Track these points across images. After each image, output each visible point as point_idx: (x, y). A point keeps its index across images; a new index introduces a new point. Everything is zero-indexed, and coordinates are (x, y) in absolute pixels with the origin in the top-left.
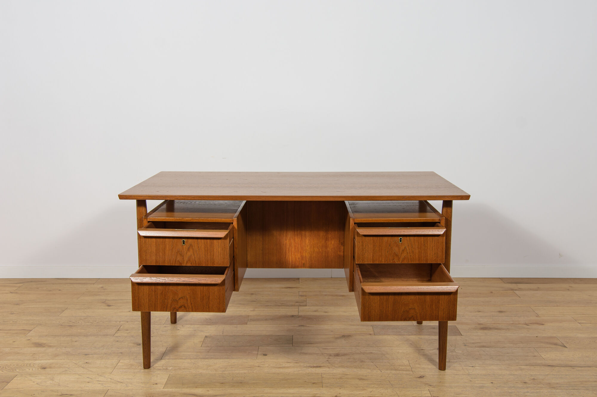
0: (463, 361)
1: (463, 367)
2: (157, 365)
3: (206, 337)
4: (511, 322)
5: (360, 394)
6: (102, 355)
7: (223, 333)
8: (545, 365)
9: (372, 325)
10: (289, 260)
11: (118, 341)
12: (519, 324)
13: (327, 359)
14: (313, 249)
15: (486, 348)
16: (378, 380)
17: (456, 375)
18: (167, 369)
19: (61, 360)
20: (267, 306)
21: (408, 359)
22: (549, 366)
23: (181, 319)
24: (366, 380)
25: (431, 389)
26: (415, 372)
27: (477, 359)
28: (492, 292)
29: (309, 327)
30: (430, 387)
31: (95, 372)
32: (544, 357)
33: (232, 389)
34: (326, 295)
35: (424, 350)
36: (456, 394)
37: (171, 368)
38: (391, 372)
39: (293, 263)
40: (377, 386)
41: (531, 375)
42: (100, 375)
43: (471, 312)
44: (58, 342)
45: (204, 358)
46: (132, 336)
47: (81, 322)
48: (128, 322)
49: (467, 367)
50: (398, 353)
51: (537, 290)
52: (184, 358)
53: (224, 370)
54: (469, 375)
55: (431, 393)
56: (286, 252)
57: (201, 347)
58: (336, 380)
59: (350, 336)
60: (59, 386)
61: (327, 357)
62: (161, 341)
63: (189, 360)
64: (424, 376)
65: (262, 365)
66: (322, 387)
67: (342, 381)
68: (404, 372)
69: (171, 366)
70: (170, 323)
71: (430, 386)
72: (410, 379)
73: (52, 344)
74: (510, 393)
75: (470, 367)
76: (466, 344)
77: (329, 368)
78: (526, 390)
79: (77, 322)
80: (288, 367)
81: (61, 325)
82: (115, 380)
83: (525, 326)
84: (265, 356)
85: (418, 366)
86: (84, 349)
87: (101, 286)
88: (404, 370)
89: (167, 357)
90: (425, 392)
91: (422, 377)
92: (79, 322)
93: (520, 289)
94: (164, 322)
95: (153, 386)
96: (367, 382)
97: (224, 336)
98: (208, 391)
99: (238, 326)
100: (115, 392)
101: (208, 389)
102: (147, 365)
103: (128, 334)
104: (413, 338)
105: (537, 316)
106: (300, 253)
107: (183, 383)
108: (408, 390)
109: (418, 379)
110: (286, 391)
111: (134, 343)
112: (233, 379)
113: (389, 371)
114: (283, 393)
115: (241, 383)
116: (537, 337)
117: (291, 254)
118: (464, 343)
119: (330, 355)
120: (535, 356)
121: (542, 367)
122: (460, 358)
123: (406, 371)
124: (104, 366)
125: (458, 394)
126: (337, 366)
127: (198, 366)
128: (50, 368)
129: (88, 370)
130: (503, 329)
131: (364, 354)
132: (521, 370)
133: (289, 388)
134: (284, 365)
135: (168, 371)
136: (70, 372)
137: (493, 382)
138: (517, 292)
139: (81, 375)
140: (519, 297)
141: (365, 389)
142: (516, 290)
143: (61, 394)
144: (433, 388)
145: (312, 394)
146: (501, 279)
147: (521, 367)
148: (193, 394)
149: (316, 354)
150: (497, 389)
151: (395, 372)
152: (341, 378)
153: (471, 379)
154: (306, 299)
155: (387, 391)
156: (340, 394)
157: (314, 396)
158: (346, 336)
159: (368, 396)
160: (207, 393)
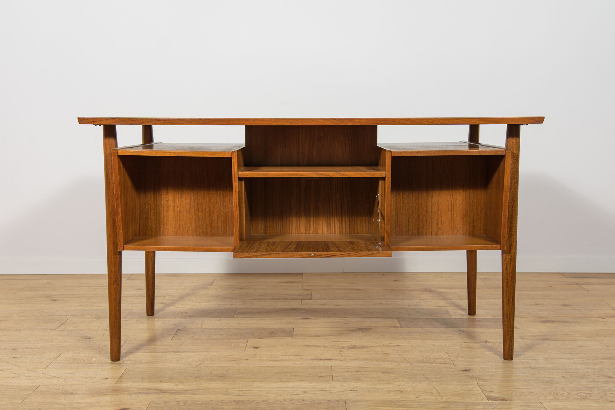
0: (521, 354)
3: (179, 330)
4: (582, 316)
5: (383, 388)
6: (37, 349)
7: (201, 326)
11: (60, 335)
12: (592, 317)
13: (339, 352)
15: (551, 341)
16: (407, 374)
17: (514, 368)
20: (261, 299)
21: (447, 352)
24: (392, 373)
25: (480, 382)
26: (458, 365)
27: (539, 352)
28: (551, 286)
30: (479, 381)
31: (23, 367)
33: (209, 383)
34: (337, 289)
37: (128, 362)
38: (424, 365)
40: (407, 380)
42: (30, 370)
43: (526, 305)
45: (174, 352)
46: (81, 330)
47: (14, 316)
48: (76, 316)
49: (527, 361)
50: (434, 345)
51: (609, 285)
53: (200, 363)
54: (531, 368)
55: (481, 387)
57: (172, 340)
58: (352, 373)
59: (369, 328)
61: (339, 350)
63: (155, 353)
64: (469, 370)
65: (252, 359)
66: (333, 380)
67: (360, 375)
68: (443, 365)
69: (128, 360)
71: (480, 379)
72: (451, 373)
74: (590, 387)
75: (532, 361)
76: (523, 337)
77: (342, 361)
78: (611, 385)
79: (8, 316)
80: (286, 360)
82: (50, 375)
83: (600, 319)
84: (257, 348)
85: (462, 359)
86: (13, 343)
87: (47, 281)
90: (472, 386)
91: (467, 371)
92: (11, 317)
93: (587, 284)
94: (125, 316)
95: (102, 380)
96: (393, 376)
97: (202, 329)
98: (177, 385)
99: (222, 319)
100: (48, 388)
101: (177, 383)
103: (75, 328)
107: (143, 377)
108: (450, 384)
109: (462, 373)
110: (284, 385)
111: (82, 337)
112: (211, 373)
113: (422, 365)
114: (278, 388)
115: (222, 376)
118: (520, 336)
119: (343, 348)
123: (444, 364)
124: (38, 361)
125: (518, 389)
126: (353, 359)
127: (165, 359)
129: (15, 365)
130: (571, 322)
131: (388, 346)
132: (602, 364)
133: (288, 381)
134: (281, 358)
135: (123, 364)
137: (565, 376)
138: (583, 286)
139: (4, 370)
140: (588, 291)
141: (391, 383)
142: (582, 284)
144: (483, 382)
145: (318, 388)
146: (562, 274)
147: (601, 361)
148: (155, 389)
149: (324, 346)
150: (571, 383)
151: (431, 365)
152: (357, 371)
153: (535, 373)
154: (312, 293)
155: (420, 385)
156: (356, 387)
157: (322, 390)
158: (364, 328)
159: (395, 390)
160: (175, 388)
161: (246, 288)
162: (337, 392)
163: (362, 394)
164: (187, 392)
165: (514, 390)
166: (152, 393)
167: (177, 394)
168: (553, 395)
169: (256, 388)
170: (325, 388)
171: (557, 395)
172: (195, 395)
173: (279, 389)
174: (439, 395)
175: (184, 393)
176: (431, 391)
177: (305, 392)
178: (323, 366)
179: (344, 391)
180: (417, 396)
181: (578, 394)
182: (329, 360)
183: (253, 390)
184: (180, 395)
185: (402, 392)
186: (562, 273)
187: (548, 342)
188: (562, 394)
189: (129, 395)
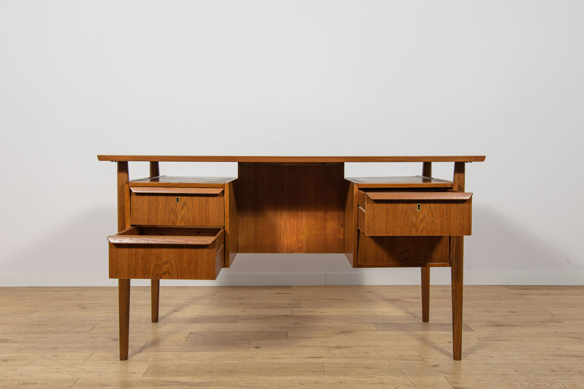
0: (479, 352)
1: (481, 358)
2: (134, 358)
3: (191, 333)
4: (526, 321)
5: (367, 381)
6: (74, 349)
7: (210, 330)
8: (571, 356)
9: (374, 323)
10: (284, 243)
11: (91, 337)
12: (535, 321)
13: (327, 351)
14: (310, 231)
15: (503, 342)
16: (386, 369)
17: (474, 364)
18: (146, 360)
19: (26, 353)
21: (418, 351)
22: (576, 356)
23: (163, 318)
24: (373, 368)
25: (448, 376)
26: (427, 362)
27: (494, 350)
28: (499, 297)
29: (304, 324)
31: (64, 363)
32: (569, 349)
33: (221, 377)
34: (321, 299)
35: (434, 343)
36: (477, 381)
37: (151, 360)
38: (400, 362)
39: (289, 248)
40: (387, 374)
41: (559, 364)
42: (69, 366)
43: (480, 312)
44: (24, 338)
45: (189, 351)
46: (108, 333)
47: (52, 321)
48: (104, 321)
49: (485, 358)
50: (406, 345)
51: (547, 295)
52: (166, 350)
53: (211, 360)
54: (488, 364)
55: (448, 379)
56: (280, 235)
57: (186, 341)
58: (340, 368)
59: (351, 331)
60: (21, 376)
61: (328, 349)
62: (141, 337)
64: (438, 365)
65: (255, 357)
66: (324, 375)
67: (346, 370)
68: (415, 362)
69: (151, 358)
70: (151, 322)
71: (446, 373)
72: (422, 368)
73: (17, 340)
74: (537, 379)
75: (488, 358)
76: (479, 338)
77: (330, 358)
78: (555, 377)
80: (283, 358)
81: (29, 324)
82: (86, 370)
83: (541, 323)
84: (258, 348)
85: (430, 356)
86: (53, 344)
87: (76, 292)
88: (414, 360)
89: (147, 350)
90: (441, 379)
91: (436, 366)
92: (49, 322)
93: (528, 294)
94: (144, 322)
95: (131, 375)
96: (374, 371)
97: (211, 332)
98: (194, 379)
99: (226, 324)
100: (86, 381)
101: (194, 377)
102: (124, 356)
103: (104, 331)
104: (420, 333)
105: (552, 315)
106: (297, 235)
107: (165, 372)
108: (422, 377)
109: (432, 368)
110: (284, 378)
111: (110, 339)
112: (222, 368)
113: (398, 361)
114: (279, 380)
115: (231, 371)
116: (556, 332)
117: (287, 237)
118: (477, 338)
119: (331, 347)
120: (558, 348)
121: (569, 357)
122: (475, 350)
124: (75, 358)
125: (479, 381)
126: (340, 357)
127: (182, 357)
128: (13, 360)
129: (56, 362)
130: (518, 326)
131: (368, 346)
132: (546, 360)
133: (287, 375)
134: (279, 356)
135: (147, 362)
136: (35, 364)
137: (517, 370)
138: (525, 296)
139: (48, 366)
140: (529, 300)
141: (373, 377)
143: (23, 383)
144: (450, 375)
145: (313, 381)
147: (545, 357)
148: (176, 382)
149: (314, 347)
150: (522, 376)
151: (405, 362)
152: (344, 367)
153: (492, 368)
154: (300, 302)
155: (398, 378)
156: (345, 380)
157: (316, 383)
158: (347, 332)
159: (377, 382)
160: (193, 381)
161: (244, 298)
162: (329, 384)
163: (350, 386)
164: (202, 384)
165: (476, 381)
166: (173, 385)
167: (194, 386)
168: (508, 385)
169: (261, 381)
170: (318, 381)
171: (512, 385)
172: (210, 387)
173: (280, 382)
174: (414, 387)
175: (200, 385)
176: (408, 383)
177: (302, 384)
178: (315, 363)
179: (334, 384)
180: (396, 388)
181: (528, 384)
182: (320, 357)
183: (258, 383)
184: (197, 387)
185: (383, 384)
186: (507, 286)
187: (500, 342)
188: (515, 385)
189: (154, 387)
